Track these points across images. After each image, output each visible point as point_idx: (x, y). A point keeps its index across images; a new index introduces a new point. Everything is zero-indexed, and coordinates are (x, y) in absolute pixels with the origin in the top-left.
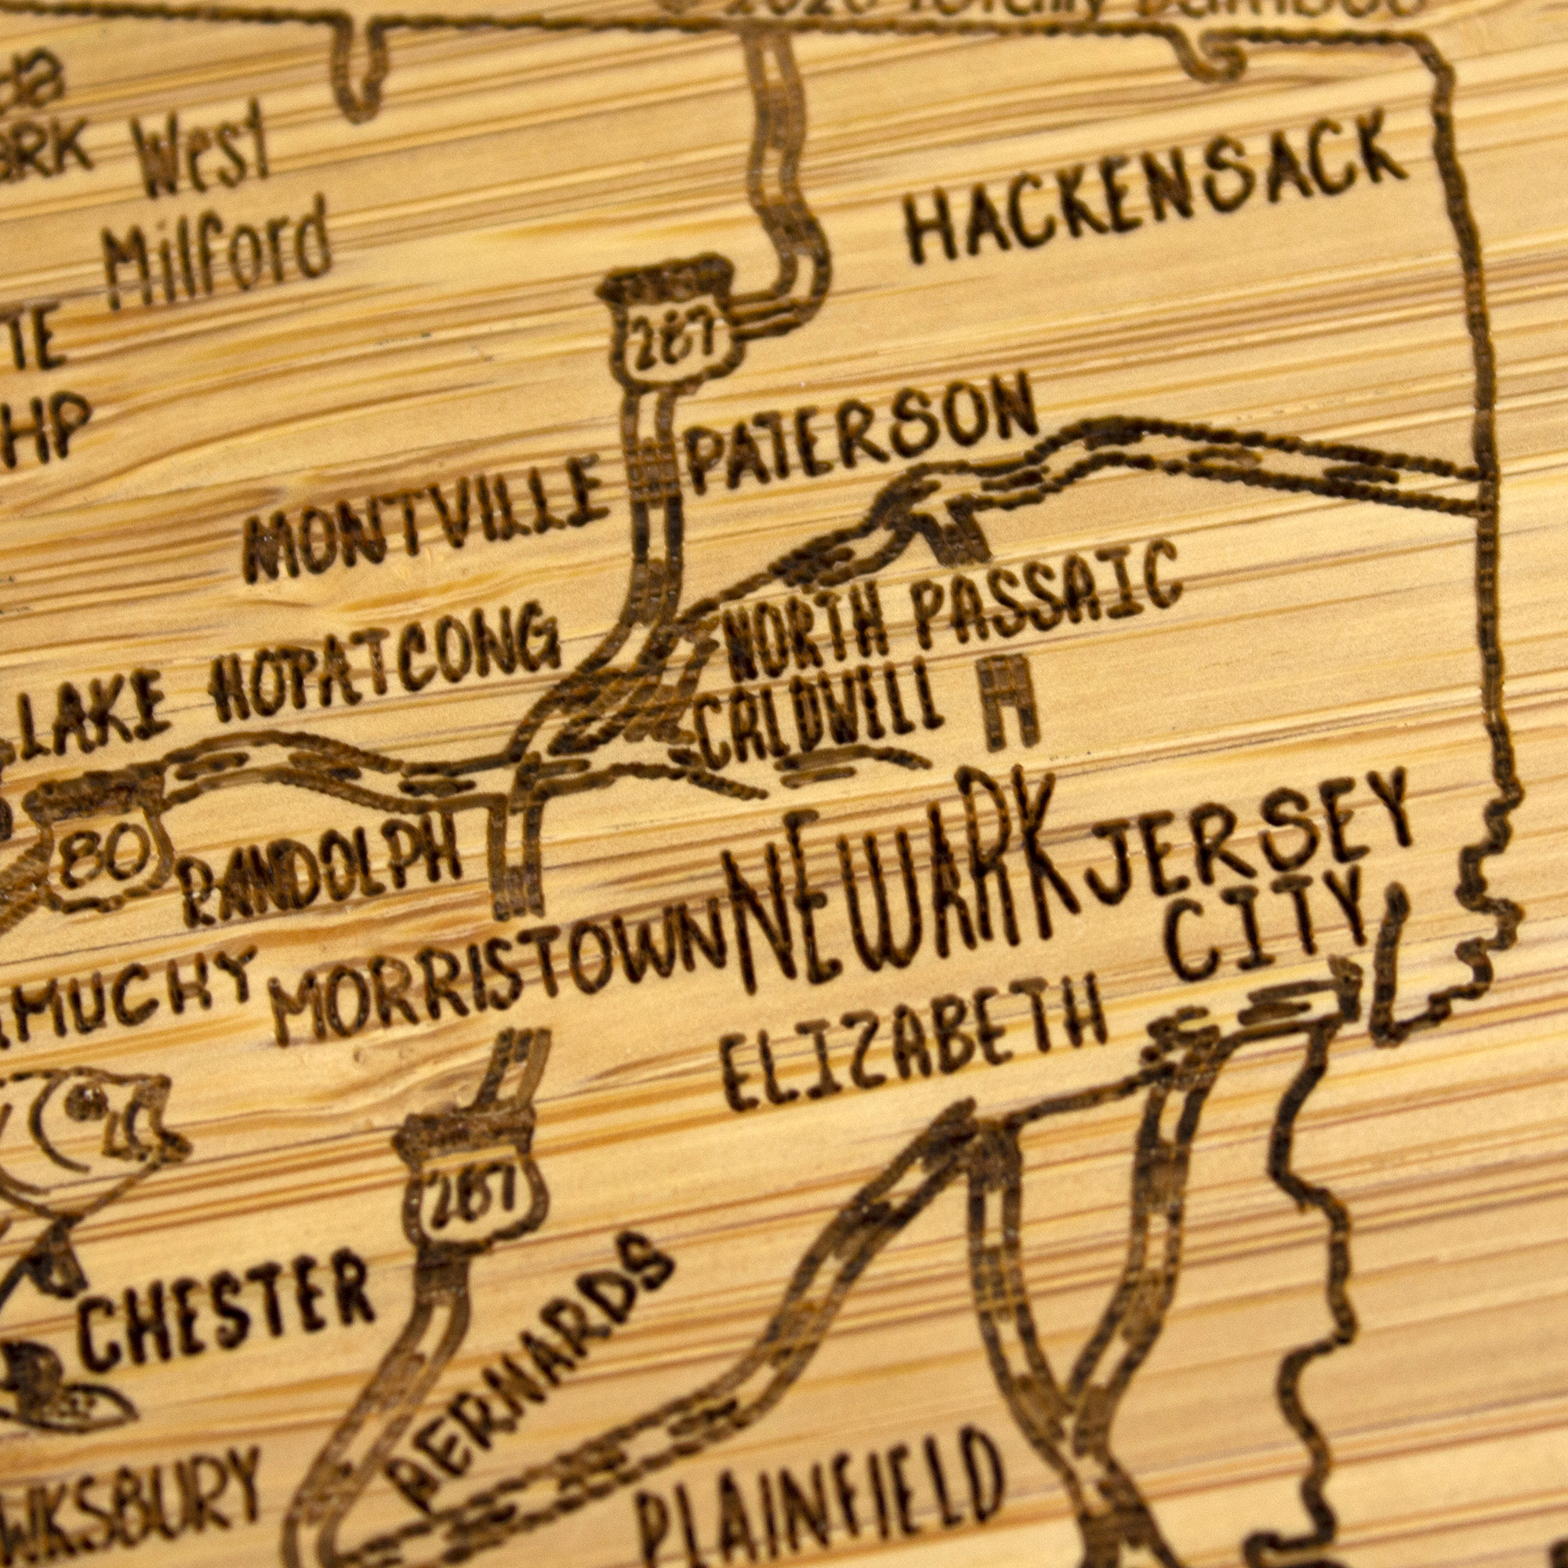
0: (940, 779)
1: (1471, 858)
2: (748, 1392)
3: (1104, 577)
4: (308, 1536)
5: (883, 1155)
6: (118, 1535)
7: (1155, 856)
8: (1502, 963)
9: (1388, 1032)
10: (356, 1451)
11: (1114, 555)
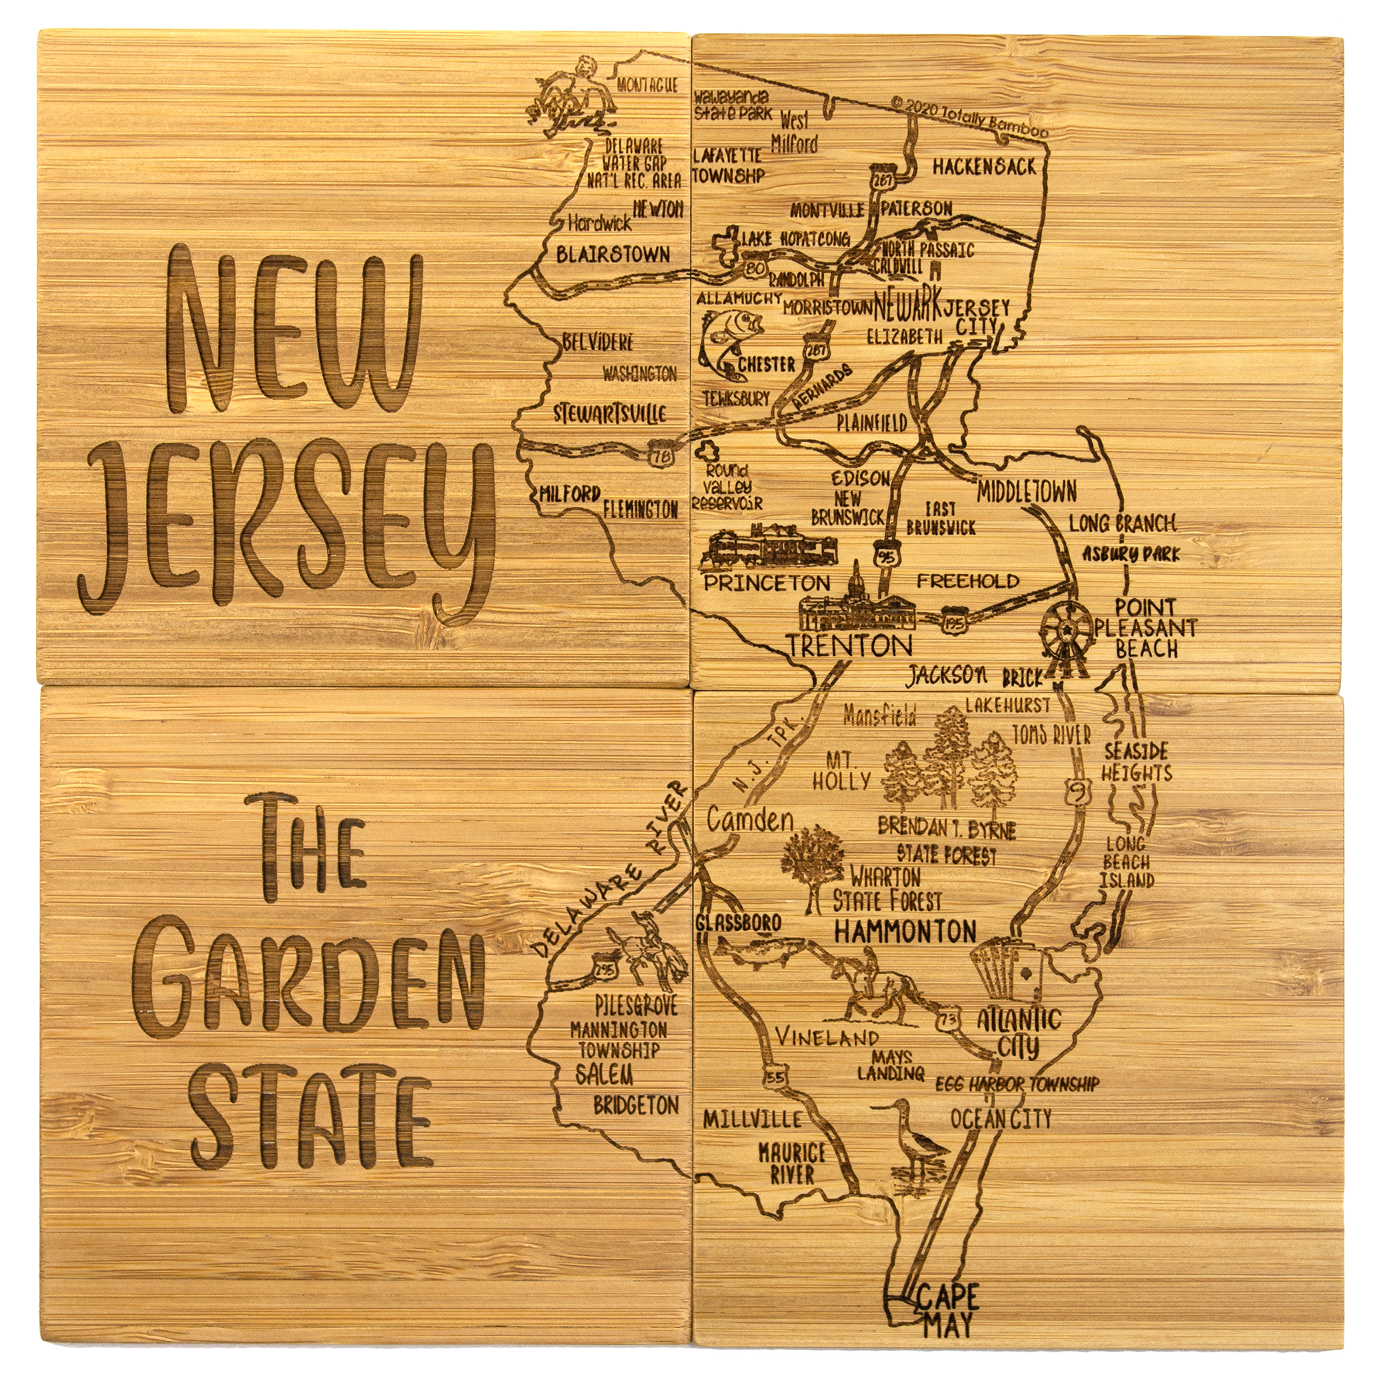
0: (919, 284)
1: (1018, 320)
2: (862, 399)
3: (959, 248)
4: (776, 410)
5: (895, 358)
6: (741, 403)
7: (958, 308)
8: (1020, 343)
9: (995, 352)
10: (787, 396)
11: (962, 244)
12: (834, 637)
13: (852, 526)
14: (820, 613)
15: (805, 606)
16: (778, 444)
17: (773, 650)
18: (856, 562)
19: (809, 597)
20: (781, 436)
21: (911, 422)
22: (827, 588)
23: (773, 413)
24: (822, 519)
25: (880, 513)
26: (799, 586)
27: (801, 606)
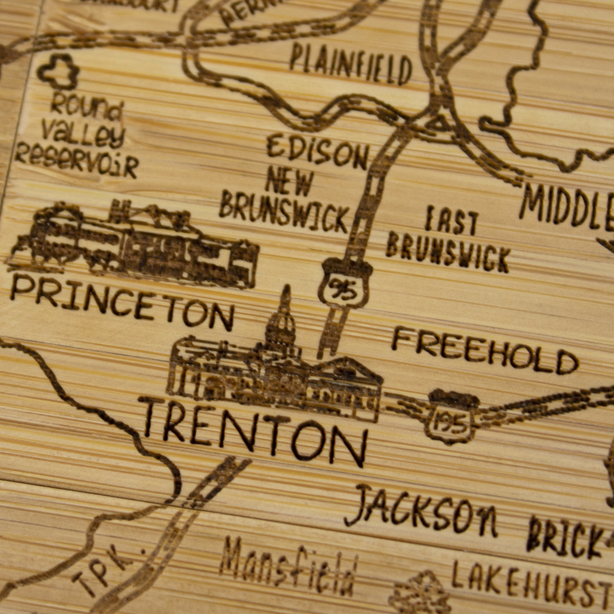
2: (340, 24)
12: (226, 415)
13: (289, 228)
14: (208, 368)
15: (183, 353)
16: (182, 76)
17: (111, 421)
18: (287, 289)
19: (192, 338)
20: (191, 64)
21: (418, 72)
22: (228, 326)
23: (182, 26)
24: (238, 209)
25: (342, 212)
26: (178, 315)
27: (175, 351)
